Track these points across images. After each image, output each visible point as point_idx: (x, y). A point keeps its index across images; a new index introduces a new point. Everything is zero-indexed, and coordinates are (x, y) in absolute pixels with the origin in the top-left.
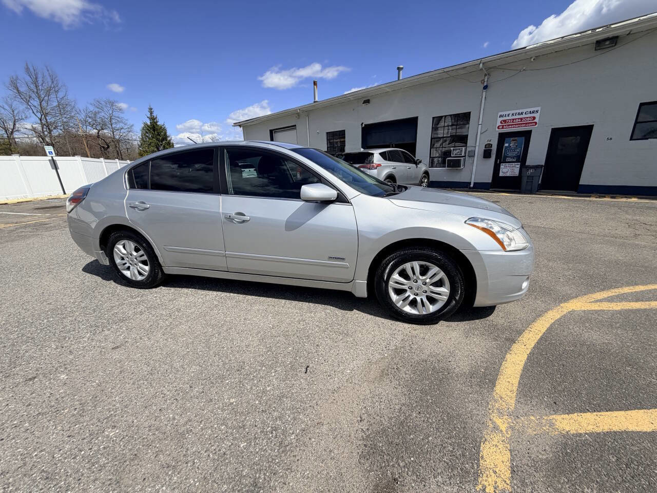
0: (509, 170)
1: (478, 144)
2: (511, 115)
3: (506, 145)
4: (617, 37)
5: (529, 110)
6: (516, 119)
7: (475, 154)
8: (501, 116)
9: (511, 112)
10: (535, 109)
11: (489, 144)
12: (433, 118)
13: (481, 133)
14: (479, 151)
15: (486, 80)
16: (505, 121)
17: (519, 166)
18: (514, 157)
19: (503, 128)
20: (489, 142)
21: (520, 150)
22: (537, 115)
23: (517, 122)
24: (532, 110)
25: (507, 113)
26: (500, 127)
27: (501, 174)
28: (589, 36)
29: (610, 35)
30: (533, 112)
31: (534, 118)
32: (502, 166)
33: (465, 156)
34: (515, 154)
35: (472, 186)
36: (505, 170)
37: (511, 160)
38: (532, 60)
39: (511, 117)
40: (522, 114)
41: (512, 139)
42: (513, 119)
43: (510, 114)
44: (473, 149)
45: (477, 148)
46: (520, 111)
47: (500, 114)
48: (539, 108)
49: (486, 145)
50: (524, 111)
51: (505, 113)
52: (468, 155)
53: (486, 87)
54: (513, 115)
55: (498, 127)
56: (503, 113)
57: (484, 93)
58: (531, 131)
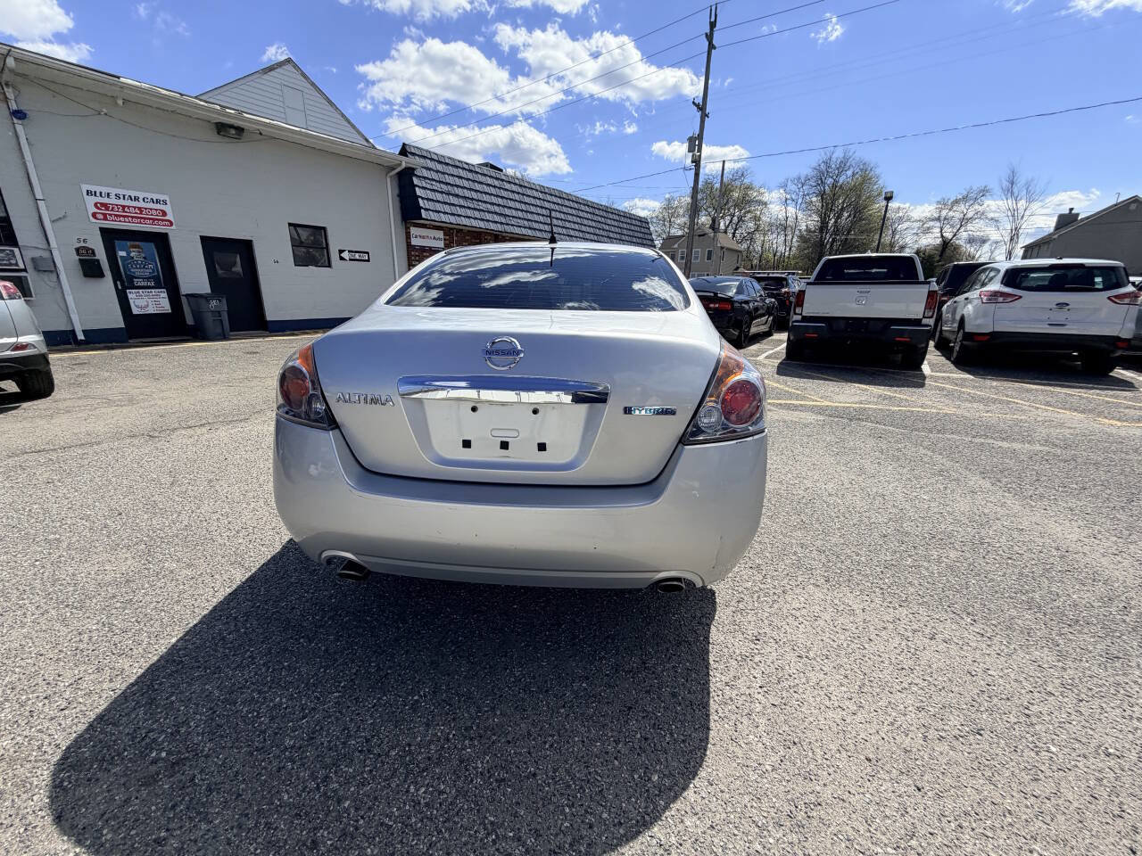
0: (150, 302)
1: (53, 244)
2: (113, 196)
3: (122, 253)
4: (243, 129)
5: (150, 196)
6: (129, 207)
7: (55, 266)
8: (90, 193)
9: (113, 191)
10: (162, 197)
11: (87, 249)
13: (53, 222)
14: (66, 261)
15: (10, 96)
16: (102, 204)
17: (165, 295)
18: (148, 279)
19: (105, 219)
20: (82, 244)
21: (155, 265)
22: (167, 208)
23: (133, 212)
24: (155, 197)
25: (105, 190)
26: (100, 216)
27: (135, 311)
30: (158, 202)
31: (164, 213)
32: (132, 295)
33: (25, 270)
34: (147, 273)
35: (81, 337)
36: (142, 302)
37: (143, 284)
38: (120, 102)
39: (113, 201)
40: (136, 199)
41: (129, 243)
42: (124, 207)
43: (114, 193)
44: (46, 255)
45: (56, 254)
46: (133, 194)
47: (85, 188)
48: (166, 198)
49: (77, 250)
50: (141, 195)
51: (98, 189)
52: (37, 269)
53: (19, 115)
54: (117, 196)
55: (94, 215)
56: (93, 188)
57: (19, 128)
58: (167, 234)
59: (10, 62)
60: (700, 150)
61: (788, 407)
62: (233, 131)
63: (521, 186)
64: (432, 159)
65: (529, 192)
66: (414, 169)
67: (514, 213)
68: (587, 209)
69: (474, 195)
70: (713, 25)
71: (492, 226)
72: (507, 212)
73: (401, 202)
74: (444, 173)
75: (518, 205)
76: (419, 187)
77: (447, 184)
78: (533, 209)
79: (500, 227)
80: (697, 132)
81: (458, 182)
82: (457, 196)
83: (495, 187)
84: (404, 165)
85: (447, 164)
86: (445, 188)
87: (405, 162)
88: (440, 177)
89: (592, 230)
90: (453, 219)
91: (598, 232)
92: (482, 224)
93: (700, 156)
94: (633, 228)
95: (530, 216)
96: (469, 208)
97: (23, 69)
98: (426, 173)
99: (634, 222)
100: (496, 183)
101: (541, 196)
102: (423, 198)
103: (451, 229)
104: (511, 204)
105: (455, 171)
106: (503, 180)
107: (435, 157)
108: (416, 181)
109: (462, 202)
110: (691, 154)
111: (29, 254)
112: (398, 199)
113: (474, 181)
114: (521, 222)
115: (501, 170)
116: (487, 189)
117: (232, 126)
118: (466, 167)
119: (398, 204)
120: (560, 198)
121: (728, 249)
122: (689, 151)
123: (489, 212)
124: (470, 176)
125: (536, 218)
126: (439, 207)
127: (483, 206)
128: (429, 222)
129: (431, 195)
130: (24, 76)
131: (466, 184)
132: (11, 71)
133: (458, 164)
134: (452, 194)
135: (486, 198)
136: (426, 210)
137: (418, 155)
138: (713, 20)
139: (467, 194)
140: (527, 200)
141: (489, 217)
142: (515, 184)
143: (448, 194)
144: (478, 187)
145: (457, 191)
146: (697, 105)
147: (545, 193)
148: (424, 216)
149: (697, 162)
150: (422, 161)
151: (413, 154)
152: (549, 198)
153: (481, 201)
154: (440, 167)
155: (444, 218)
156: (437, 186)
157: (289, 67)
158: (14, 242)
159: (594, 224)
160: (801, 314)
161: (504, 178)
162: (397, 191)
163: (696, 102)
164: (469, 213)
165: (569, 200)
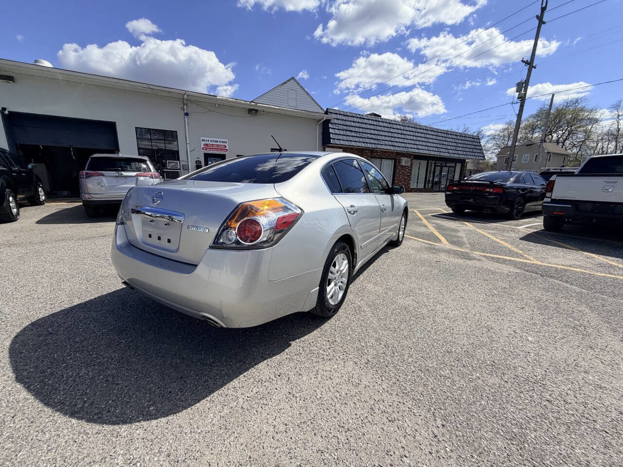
1: (189, 160)
2: (210, 141)
3: (210, 163)
4: (257, 110)
5: (222, 140)
6: (214, 145)
7: (188, 166)
8: (203, 140)
9: (210, 139)
10: (225, 140)
11: (199, 161)
12: (136, 128)
13: (191, 151)
14: (192, 164)
15: (185, 108)
16: (207, 145)
19: (206, 150)
22: (227, 145)
23: (215, 147)
24: (223, 140)
25: (207, 139)
26: (205, 149)
28: (248, 105)
29: (256, 108)
30: (224, 142)
31: (225, 147)
33: (180, 169)
38: (217, 106)
39: (210, 143)
40: (217, 142)
41: (213, 159)
42: (212, 145)
43: (210, 140)
44: (186, 163)
45: (190, 163)
46: (216, 140)
47: (202, 138)
48: (227, 140)
49: (196, 161)
50: (219, 140)
51: (205, 139)
52: (183, 169)
53: (187, 114)
54: (211, 141)
55: (203, 148)
56: (204, 138)
57: (186, 119)
58: (225, 155)
59: (185, 96)
60: (526, 90)
61: (498, 260)
62: (254, 112)
63: (390, 123)
64: (340, 114)
65: (395, 126)
66: (330, 120)
67: (383, 138)
68: (433, 133)
69: (361, 130)
70: (543, 9)
71: (369, 146)
72: (379, 137)
73: (323, 136)
74: (346, 120)
75: (386, 134)
76: (331, 128)
77: (346, 126)
78: (395, 135)
79: (373, 146)
80: (525, 78)
81: (353, 124)
82: (351, 131)
83: (374, 125)
84: (325, 119)
85: (348, 116)
86: (345, 128)
87: (326, 117)
88: (344, 123)
89: (435, 145)
90: (347, 143)
91: (439, 146)
92: (363, 145)
93: (525, 94)
94: (466, 142)
95: (393, 139)
96: (357, 137)
97: (189, 98)
98: (336, 121)
99: (467, 139)
100: (375, 123)
101: (402, 128)
102: (332, 134)
103: (347, 148)
104: (382, 133)
105: (352, 119)
106: (379, 121)
107: (342, 113)
108: (330, 126)
109: (353, 134)
110: (518, 93)
111: (182, 163)
112: (321, 135)
113: (362, 123)
114: (387, 143)
115: (380, 116)
116: (368, 126)
117: (254, 110)
118: (359, 116)
119: (321, 137)
120: (415, 128)
121: (554, 153)
122: (517, 92)
123: (368, 138)
124: (360, 120)
125: (397, 140)
126: (340, 137)
127: (365, 136)
128: (335, 145)
129: (337, 131)
130: (190, 101)
131: (357, 125)
132: (186, 99)
133: (354, 115)
134: (348, 131)
135: (367, 131)
136: (334, 139)
137: (334, 113)
138: (544, 5)
139: (357, 129)
140: (392, 130)
141: (367, 141)
142: (386, 123)
143: (347, 130)
144: (363, 126)
145: (351, 129)
146: (526, 63)
147: (405, 126)
148: (332, 142)
149: (522, 99)
150: (335, 116)
151: (331, 113)
152: (407, 128)
153: (364, 133)
154: (344, 118)
155: (342, 142)
156: (341, 127)
157: (292, 81)
158: (178, 159)
159: (437, 142)
160: (551, 198)
161: (379, 120)
162: (321, 131)
163: (525, 59)
164: (357, 139)
165: (421, 129)
